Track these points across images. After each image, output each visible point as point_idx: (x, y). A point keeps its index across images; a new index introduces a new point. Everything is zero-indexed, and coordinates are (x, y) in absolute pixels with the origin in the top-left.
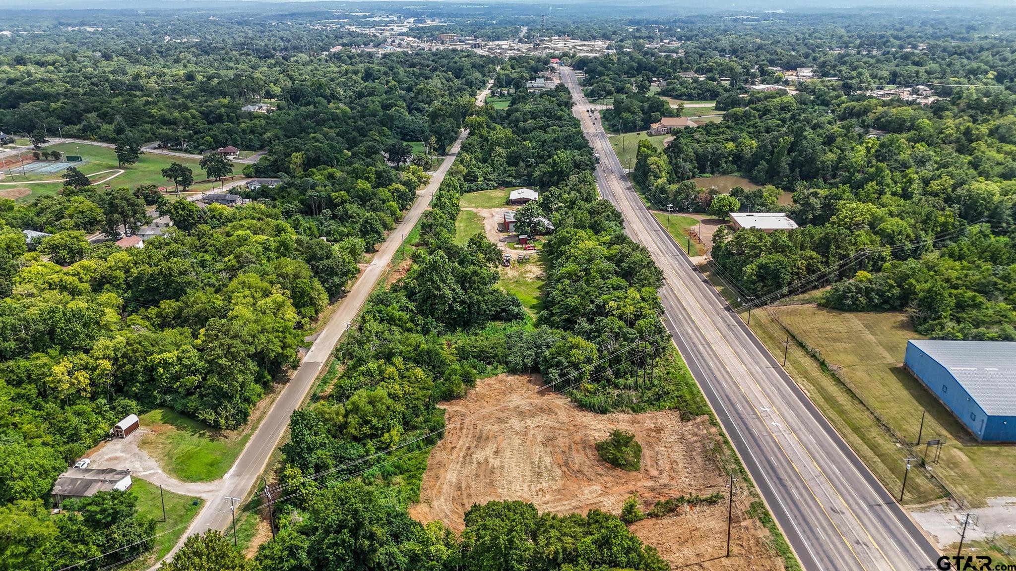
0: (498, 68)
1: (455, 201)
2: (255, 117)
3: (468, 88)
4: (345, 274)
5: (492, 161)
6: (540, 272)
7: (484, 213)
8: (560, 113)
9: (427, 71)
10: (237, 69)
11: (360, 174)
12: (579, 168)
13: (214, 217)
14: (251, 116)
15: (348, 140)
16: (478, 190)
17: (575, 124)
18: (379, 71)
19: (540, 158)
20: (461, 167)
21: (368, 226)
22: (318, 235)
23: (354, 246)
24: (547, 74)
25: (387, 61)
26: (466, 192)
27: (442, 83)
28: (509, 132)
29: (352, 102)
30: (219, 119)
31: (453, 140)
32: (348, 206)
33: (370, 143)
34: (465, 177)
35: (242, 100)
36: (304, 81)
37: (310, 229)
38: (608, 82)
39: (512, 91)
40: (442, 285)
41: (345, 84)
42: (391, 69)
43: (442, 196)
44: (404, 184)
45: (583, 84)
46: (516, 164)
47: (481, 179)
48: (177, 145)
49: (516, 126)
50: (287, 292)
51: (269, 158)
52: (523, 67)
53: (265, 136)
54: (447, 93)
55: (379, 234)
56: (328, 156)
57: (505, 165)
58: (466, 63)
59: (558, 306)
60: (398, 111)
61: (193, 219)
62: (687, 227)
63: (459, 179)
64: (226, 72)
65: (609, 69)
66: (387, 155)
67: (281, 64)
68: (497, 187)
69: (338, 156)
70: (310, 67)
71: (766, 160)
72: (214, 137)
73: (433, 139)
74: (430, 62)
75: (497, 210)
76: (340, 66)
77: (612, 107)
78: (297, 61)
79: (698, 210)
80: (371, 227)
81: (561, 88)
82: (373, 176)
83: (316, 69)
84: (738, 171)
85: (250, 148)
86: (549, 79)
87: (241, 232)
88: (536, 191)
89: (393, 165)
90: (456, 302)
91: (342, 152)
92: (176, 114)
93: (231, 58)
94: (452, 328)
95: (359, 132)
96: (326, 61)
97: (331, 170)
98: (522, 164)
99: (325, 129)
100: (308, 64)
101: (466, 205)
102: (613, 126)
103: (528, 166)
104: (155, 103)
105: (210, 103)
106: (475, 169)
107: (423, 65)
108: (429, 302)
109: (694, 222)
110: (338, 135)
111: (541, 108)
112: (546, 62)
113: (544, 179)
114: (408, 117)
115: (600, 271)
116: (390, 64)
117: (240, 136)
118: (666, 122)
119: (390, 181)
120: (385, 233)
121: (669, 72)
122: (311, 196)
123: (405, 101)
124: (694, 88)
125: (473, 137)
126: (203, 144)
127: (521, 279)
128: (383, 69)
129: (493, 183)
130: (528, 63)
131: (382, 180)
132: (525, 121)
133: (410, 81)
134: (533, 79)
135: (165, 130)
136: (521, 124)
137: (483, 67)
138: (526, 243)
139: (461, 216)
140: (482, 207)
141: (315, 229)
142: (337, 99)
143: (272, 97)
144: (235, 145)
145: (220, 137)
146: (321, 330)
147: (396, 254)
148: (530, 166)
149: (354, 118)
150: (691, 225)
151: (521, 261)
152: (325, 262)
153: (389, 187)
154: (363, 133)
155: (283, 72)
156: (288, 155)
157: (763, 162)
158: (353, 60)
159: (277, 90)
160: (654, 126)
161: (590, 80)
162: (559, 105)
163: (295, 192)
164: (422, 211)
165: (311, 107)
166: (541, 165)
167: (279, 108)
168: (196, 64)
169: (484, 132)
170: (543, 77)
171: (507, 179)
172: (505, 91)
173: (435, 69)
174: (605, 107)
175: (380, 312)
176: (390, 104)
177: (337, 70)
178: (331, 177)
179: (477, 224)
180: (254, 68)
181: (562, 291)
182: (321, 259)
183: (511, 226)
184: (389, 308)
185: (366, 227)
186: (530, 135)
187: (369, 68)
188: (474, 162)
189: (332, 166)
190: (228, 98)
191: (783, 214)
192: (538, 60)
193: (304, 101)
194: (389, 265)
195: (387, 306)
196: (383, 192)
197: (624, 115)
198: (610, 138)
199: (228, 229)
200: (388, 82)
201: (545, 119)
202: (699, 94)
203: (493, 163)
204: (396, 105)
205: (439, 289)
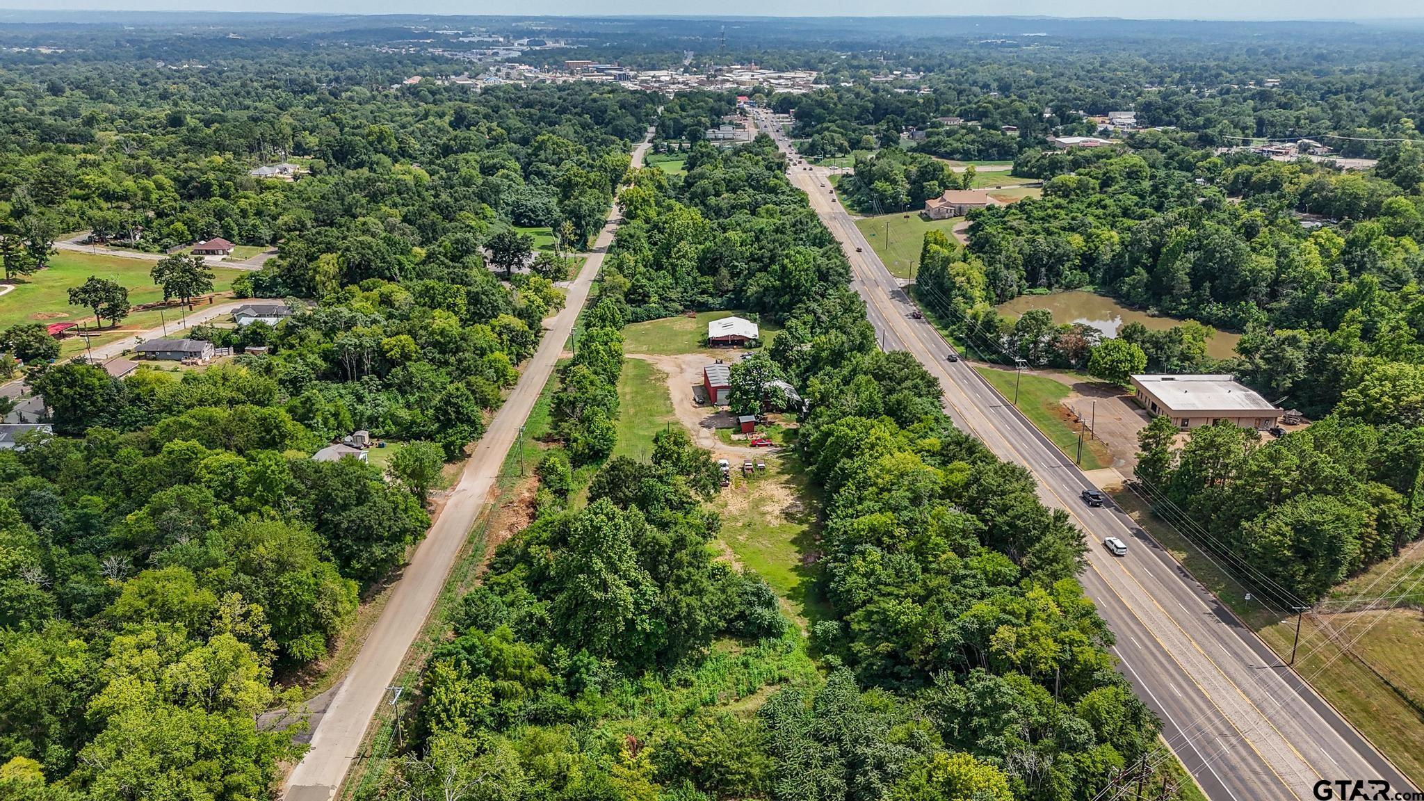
0: (660, 109)
1: (614, 346)
2: (268, 188)
3: (618, 140)
4: (397, 538)
5: (674, 266)
6: (790, 500)
7: (665, 364)
8: (772, 182)
9: (551, 114)
10: (256, 108)
11: (439, 298)
12: (827, 281)
13: (138, 398)
14: (262, 187)
15: (422, 229)
16: (650, 318)
17: (802, 201)
18: (477, 112)
19: (754, 260)
20: (620, 278)
21: (451, 410)
22: (352, 427)
23: (421, 460)
24: (736, 118)
25: (490, 98)
26: (629, 321)
27: (576, 132)
28: (695, 213)
29: (431, 163)
30: (205, 191)
31: (599, 225)
32: (413, 367)
33: (459, 235)
34: (626, 295)
35: (255, 158)
36: (358, 127)
37: (336, 415)
38: (835, 132)
39: (686, 145)
40: (610, 578)
41: (424, 133)
42: (496, 110)
43: (591, 338)
44: (520, 314)
45: (793, 134)
46: (714, 271)
47: (655, 298)
48: (123, 237)
49: (703, 203)
50: (257, 609)
51: (280, 262)
52: (698, 108)
53: (279, 222)
54: (585, 148)
55: (472, 423)
56: (383, 259)
57: (696, 273)
58: (610, 100)
59: (860, 612)
60: (507, 177)
61: (93, 403)
62: (1052, 400)
63: (618, 301)
64: (237, 113)
65: (831, 112)
66: (490, 254)
67: (325, 101)
68: (683, 312)
69: (402, 258)
70: (369, 107)
71: (1144, 266)
72: (189, 224)
73: (568, 226)
74: (556, 100)
75: (689, 357)
76: (418, 105)
77: (851, 171)
78: (351, 99)
79: (1059, 363)
80: (458, 412)
81: (762, 139)
82: (462, 302)
83: (380, 111)
84: (1091, 283)
85: (253, 240)
86: (738, 126)
87: (178, 444)
88: (754, 321)
89: (499, 270)
90: (643, 612)
91: (410, 252)
92: (129, 183)
93: (248, 93)
94: (633, 669)
95: (441, 212)
96: (397, 98)
97: (386, 287)
98: (724, 271)
99: (384, 208)
100: (367, 103)
101: (632, 347)
102: (859, 203)
103: (733, 275)
104: (96, 164)
105: (191, 164)
106: (644, 281)
107: (544, 105)
108: (582, 615)
109: (1062, 391)
110: (405, 219)
111: (742, 173)
112: (731, 102)
113: (766, 300)
114: (523, 186)
115: (947, 532)
116: (494, 101)
117: (236, 222)
118: (952, 196)
119: (495, 310)
120: (484, 416)
121: (922, 117)
122: (342, 346)
123: (518, 159)
124: (973, 142)
125: (633, 223)
126: (168, 235)
127: (757, 518)
128: (483, 110)
129: (676, 305)
130: (706, 103)
131: (480, 310)
132: (717, 194)
133: (527, 128)
134: (716, 126)
135: (106, 211)
136: (712, 200)
137: (636, 107)
138: (752, 431)
139: (627, 371)
140: (661, 352)
141: (346, 416)
142: (410, 156)
143: (306, 152)
144: (228, 236)
145: (201, 223)
146: (341, 677)
147: (505, 463)
148: (739, 274)
149: (434, 188)
150: (1059, 397)
151: (751, 473)
152: (355, 512)
153: (493, 321)
154: (447, 213)
155: (329, 113)
156: (312, 258)
157: (1140, 270)
158: (438, 97)
159: (312, 141)
160: (933, 204)
161: (803, 128)
162: (769, 168)
163: (314, 335)
164: (554, 361)
165: (365, 172)
166: (758, 275)
167: (314, 172)
168: (194, 101)
169: (652, 213)
170: (731, 123)
171: (700, 298)
172: (675, 146)
173: (563, 110)
174: (839, 172)
175: (471, 650)
176: (494, 165)
177: (412, 111)
178: (386, 301)
179: (654, 388)
180: (282, 107)
181: (866, 575)
182: (345, 507)
183: (721, 396)
184: (493, 639)
185: (446, 413)
186: (733, 219)
187: (461, 109)
188: (642, 269)
189: (391, 279)
190: (229, 155)
191: (1228, 377)
192: (719, 97)
193: (353, 161)
194: (492, 492)
195: (488, 629)
196: (482, 334)
197: (879, 185)
198: (856, 222)
199: (155, 432)
200: (490, 130)
201: (751, 191)
202: (980, 151)
203: (674, 271)
204: (503, 167)
205: (604, 587)
